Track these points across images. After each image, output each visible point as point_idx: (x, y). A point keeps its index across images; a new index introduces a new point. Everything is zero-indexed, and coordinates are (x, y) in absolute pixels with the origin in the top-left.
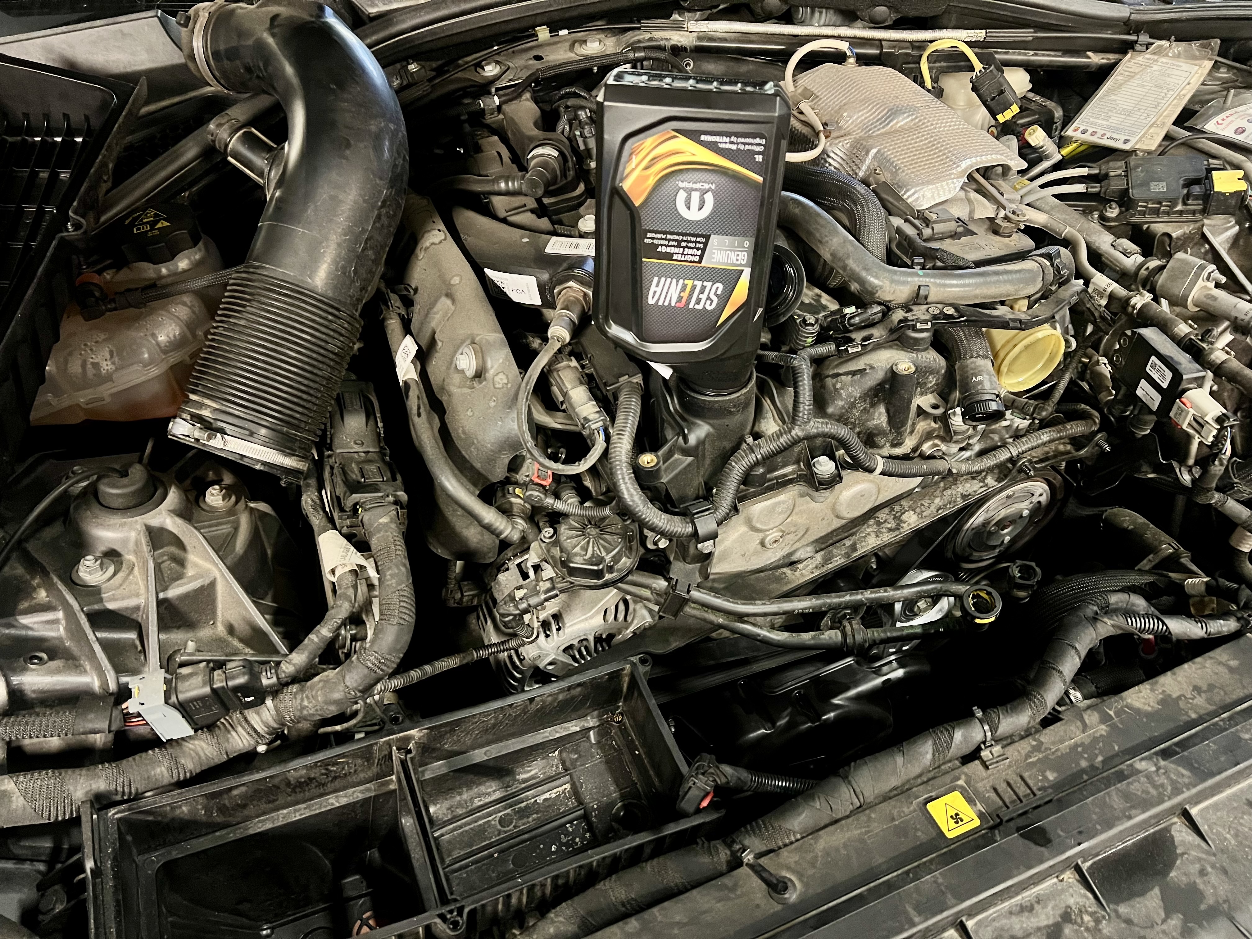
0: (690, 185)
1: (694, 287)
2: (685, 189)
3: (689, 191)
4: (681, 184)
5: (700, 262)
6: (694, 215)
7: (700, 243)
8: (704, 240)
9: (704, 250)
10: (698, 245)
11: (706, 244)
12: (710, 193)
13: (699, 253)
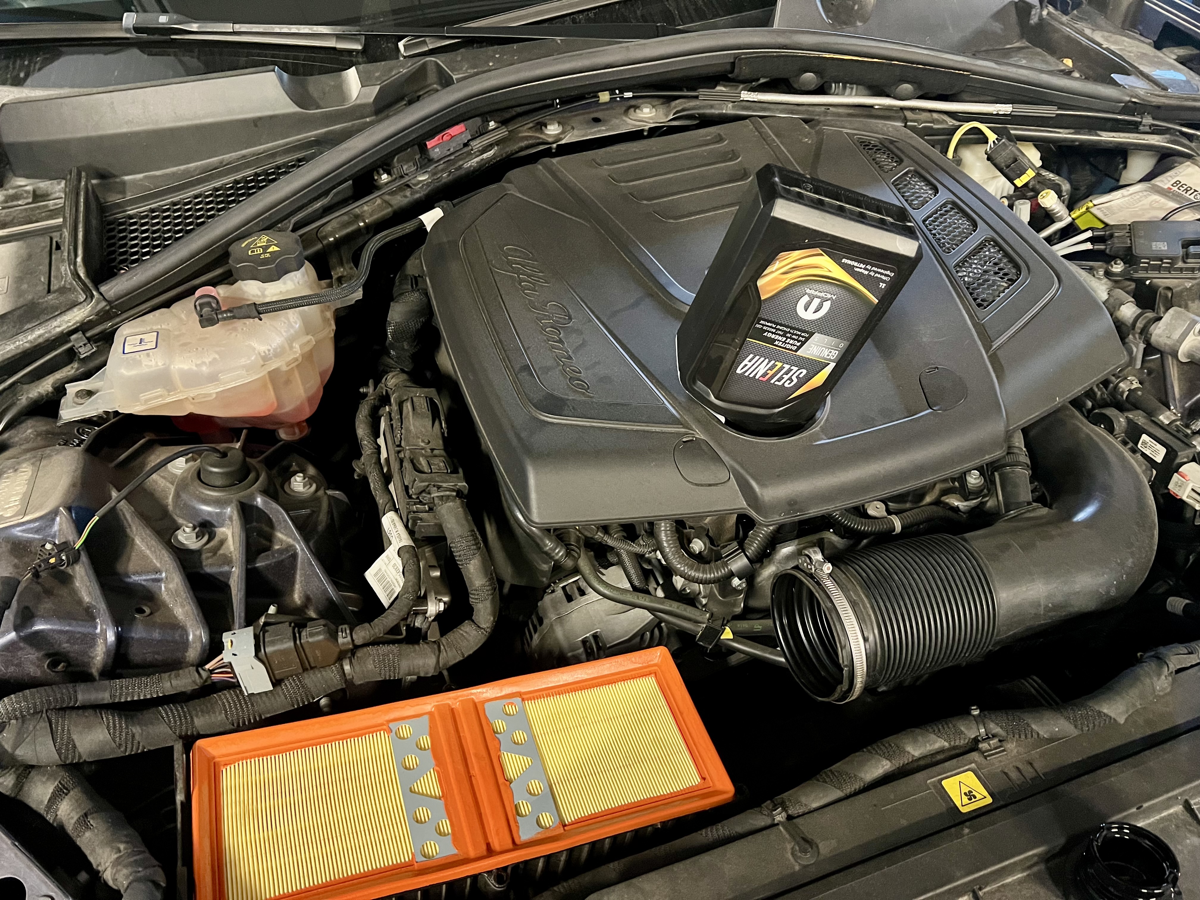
0: (817, 293)
1: (782, 368)
2: (809, 295)
3: (812, 298)
4: (808, 291)
5: (796, 351)
6: (809, 315)
7: (803, 337)
8: (807, 336)
9: (803, 343)
10: (801, 338)
11: (807, 339)
12: (829, 302)
13: (798, 344)
